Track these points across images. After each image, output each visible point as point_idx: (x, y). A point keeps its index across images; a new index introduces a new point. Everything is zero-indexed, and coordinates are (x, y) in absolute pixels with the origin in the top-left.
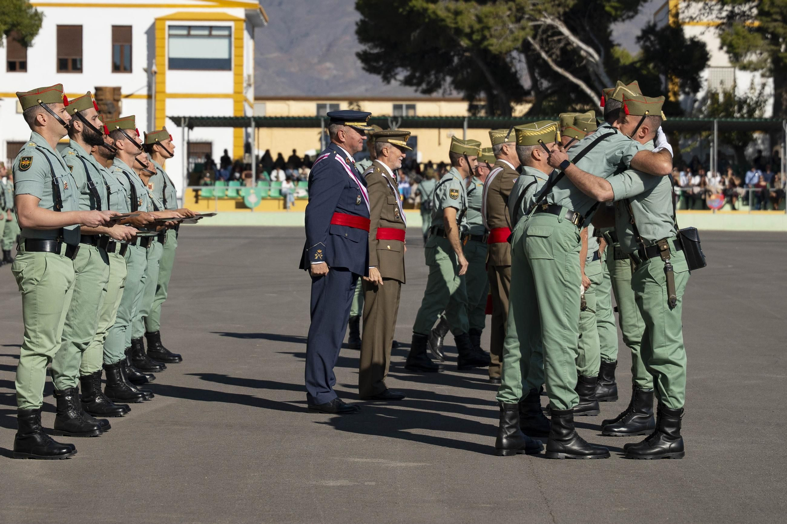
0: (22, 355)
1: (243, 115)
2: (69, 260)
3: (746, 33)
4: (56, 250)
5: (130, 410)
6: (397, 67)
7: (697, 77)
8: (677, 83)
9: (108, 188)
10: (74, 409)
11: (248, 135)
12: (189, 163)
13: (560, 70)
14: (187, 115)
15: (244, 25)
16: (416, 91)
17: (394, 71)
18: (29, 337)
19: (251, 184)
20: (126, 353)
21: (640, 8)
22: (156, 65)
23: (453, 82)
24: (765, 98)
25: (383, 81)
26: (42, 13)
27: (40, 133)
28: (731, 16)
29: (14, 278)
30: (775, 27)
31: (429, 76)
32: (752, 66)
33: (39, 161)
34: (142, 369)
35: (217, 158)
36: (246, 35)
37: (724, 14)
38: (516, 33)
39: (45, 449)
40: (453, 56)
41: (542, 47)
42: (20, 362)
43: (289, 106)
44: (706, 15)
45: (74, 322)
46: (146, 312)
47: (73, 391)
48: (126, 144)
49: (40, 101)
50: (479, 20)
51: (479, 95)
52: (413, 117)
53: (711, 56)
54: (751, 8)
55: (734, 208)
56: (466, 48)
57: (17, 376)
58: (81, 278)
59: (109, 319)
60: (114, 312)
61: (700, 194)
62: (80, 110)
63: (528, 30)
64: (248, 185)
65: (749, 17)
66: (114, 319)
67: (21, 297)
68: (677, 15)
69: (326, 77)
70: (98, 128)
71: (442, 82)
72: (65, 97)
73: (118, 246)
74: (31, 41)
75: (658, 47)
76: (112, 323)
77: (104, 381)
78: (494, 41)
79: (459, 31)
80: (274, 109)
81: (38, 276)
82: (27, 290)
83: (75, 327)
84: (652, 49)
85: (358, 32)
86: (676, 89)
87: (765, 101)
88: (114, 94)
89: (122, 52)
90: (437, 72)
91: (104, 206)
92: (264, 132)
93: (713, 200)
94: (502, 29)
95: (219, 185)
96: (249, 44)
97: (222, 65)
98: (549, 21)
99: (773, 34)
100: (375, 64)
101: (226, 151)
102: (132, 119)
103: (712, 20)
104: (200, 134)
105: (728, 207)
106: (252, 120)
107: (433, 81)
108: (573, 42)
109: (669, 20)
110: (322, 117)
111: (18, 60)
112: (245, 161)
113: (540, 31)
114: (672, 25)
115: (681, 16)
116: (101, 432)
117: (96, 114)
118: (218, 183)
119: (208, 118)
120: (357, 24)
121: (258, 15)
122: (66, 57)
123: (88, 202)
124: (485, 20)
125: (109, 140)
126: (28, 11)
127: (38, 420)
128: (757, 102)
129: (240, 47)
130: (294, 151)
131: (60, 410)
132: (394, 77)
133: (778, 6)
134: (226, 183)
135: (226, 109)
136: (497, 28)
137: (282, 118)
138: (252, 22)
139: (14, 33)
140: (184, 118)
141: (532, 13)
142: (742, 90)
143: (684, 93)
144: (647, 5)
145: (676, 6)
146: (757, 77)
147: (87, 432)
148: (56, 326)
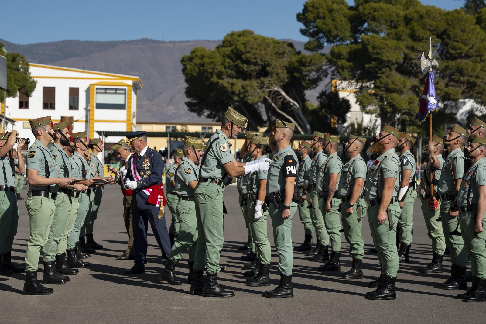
0: (29, 245)
2: (53, 200)
3: (368, 96)
4: (46, 195)
5: (79, 271)
6: (204, 109)
7: (345, 116)
8: (335, 119)
10: (52, 271)
12: (105, 153)
13: (281, 112)
14: (105, 130)
15: (132, 88)
16: (213, 121)
17: (202, 111)
18: (33, 237)
21: (318, 83)
22: (90, 107)
24: (377, 126)
25: (198, 116)
26: (36, 81)
27: (39, 139)
28: (361, 88)
30: (381, 94)
31: (219, 114)
32: (371, 112)
33: (38, 154)
36: (133, 93)
37: (358, 87)
38: (260, 94)
39: (38, 290)
40: (231, 104)
41: (272, 101)
42: (28, 249)
44: (349, 87)
45: (55, 230)
47: (52, 263)
48: (81, 145)
49: (40, 124)
50: (243, 88)
52: (211, 133)
53: (351, 106)
54: (370, 84)
56: (237, 100)
57: (26, 255)
58: (58, 209)
59: (70, 228)
60: (72, 225)
62: (60, 128)
63: (266, 93)
65: (370, 88)
66: (73, 228)
68: (336, 87)
69: (170, 113)
70: (68, 138)
72: (52, 122)
73: (75, 194)
74: (31, 94)
75: (327, 102)
76: (72, 230)
77: (66, 258)
78: (250, 98)
79: (233, 93)
80: (146, 128)
81: (38, 208)
82: (32, 214)
83: (55, 233)
85: (186, 93)
86: (335, 121)
87: (377, 128)
88: (70, 120)
89: (74, 100)
91: (70, 175)
94: (254, 92)
96: (134, 97)
97: (121, 107)
98: (276, 89)
99: (380, 97)
100: (194, 108)
102: (84, 133)
103: (352, 89)
104: (110, 139)
108: (287, 99)
109: (332, 89)
110: (168, 132)
111: (24, 101)
113: (272, 93)
114: (334, 91)
115: (338, 87)
116: (65, 282)
119: (114, 132)
120: (185, 88)
121: (138, 84)
122: (47, 102)
123: (63, 173)
124: (246, 88)
125: (72, 144)
126: (29, 80)
127: (35, 276)
128: (373, 129)
129: (130, 98)
131: (46, 271)
132: (202, 114)
133: (383, 84)
136: (251, 91)
138: (135, 87)
139: (22, 90)
140: (103, 132)
141: (268, 85)
142: (366, 123)
143: (338, 123)
144: (322, 82)
145: (336, 83)
146: (373, 117)
147: (58, 282)
148: (46, 232)
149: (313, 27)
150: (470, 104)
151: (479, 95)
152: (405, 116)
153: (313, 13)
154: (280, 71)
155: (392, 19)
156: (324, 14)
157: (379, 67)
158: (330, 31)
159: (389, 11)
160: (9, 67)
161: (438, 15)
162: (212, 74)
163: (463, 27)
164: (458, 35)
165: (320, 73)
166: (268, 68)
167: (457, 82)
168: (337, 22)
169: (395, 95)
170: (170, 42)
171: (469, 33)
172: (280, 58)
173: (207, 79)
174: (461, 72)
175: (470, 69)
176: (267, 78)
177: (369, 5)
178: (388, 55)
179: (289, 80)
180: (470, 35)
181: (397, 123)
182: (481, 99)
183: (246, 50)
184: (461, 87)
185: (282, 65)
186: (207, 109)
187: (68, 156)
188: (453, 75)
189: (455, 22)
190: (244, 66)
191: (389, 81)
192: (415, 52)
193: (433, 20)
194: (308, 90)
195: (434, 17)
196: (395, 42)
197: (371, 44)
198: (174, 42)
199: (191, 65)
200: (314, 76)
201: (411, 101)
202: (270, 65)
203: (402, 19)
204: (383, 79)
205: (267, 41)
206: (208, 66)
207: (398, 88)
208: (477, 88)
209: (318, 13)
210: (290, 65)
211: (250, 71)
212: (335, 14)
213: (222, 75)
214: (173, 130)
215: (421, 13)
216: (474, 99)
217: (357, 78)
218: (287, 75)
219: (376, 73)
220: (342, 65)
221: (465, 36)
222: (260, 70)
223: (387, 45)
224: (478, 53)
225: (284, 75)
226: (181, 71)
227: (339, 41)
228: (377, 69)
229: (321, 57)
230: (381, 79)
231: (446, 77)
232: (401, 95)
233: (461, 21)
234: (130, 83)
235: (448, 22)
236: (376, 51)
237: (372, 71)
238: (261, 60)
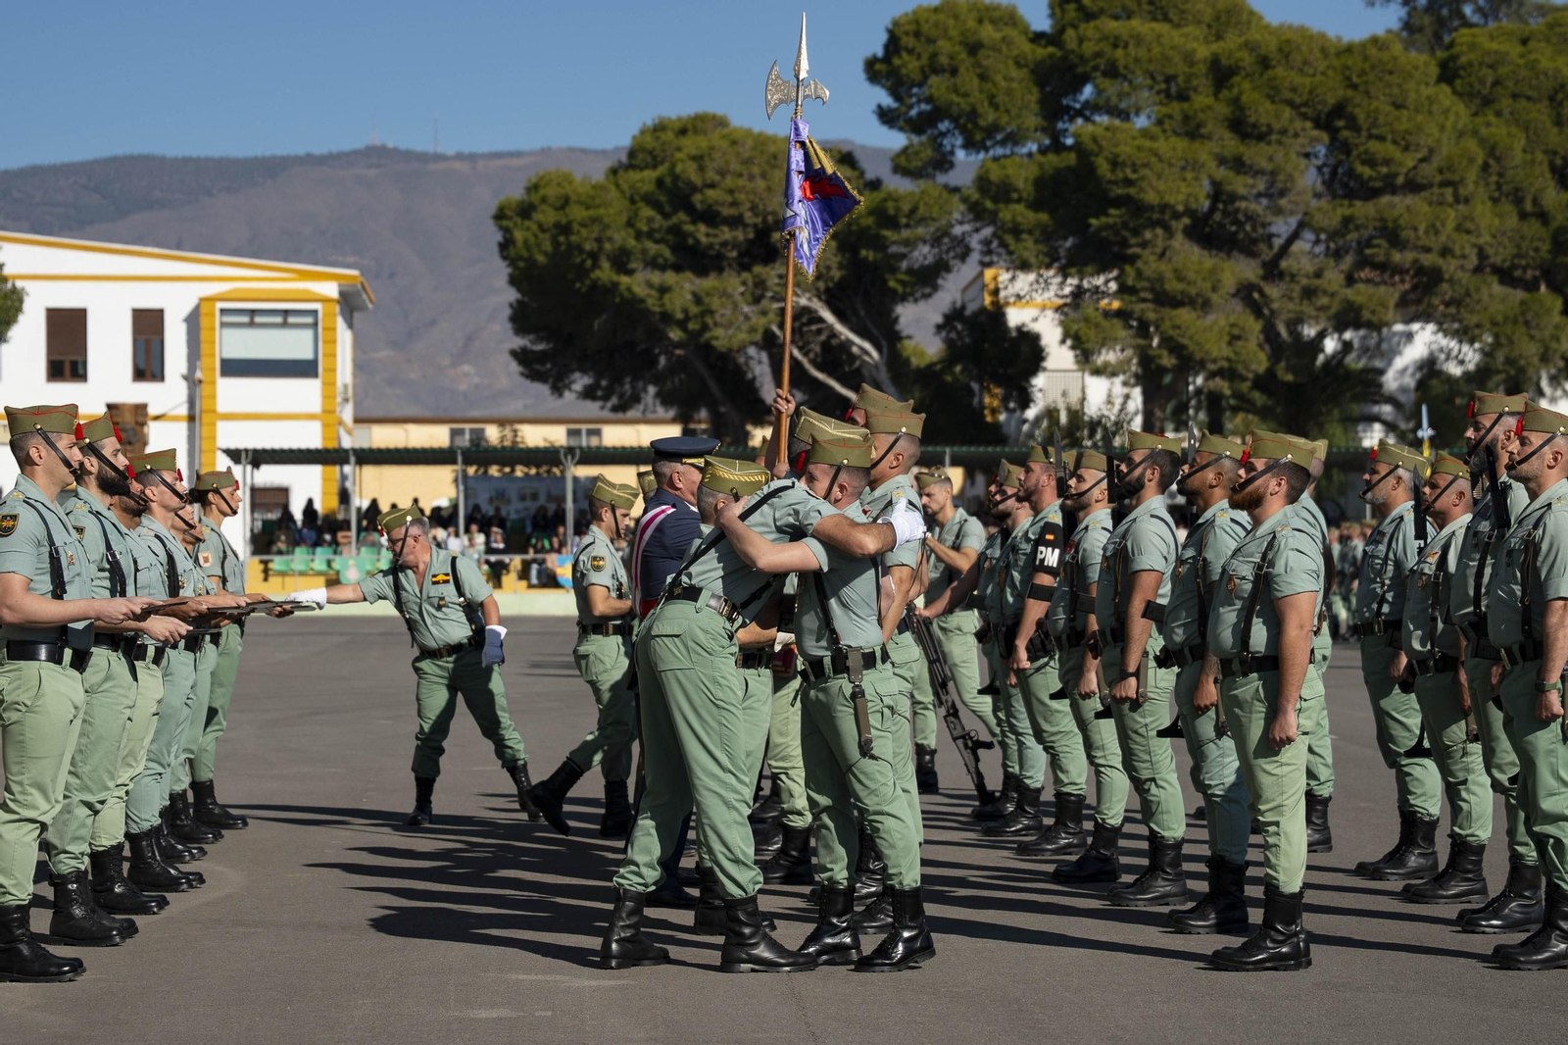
1: (336, 446)
2: (76, 673)
3: (1100, 319)
4: (56, 658)
5: (167, 903)
6: (571, 371)
7: (1027, 386)
8: (997, 395)
9: (135, 562)
10: (81, 904)
11: (344, 478)
12: (253, 520)
13: (821, 377)
14: (251, 445)
15: (337, 308)
16: (602, 408)
17: (567, 377)
18: (11, 793)
19: (350, 552)
20: (161, 814)
21: (940, 282)
22: (201, 370)
23: (658, 395)
24: (1130, 413)
25: (553, 393)
26: (23, 289)
27: (31, 477)
28: (1078, 293)
30: (1143, 311)
31: (622, 385)
32: (1109, 369)
33: (28, 522)
34: (187, 839)
35: (297, 511)
36: (340, 323)
37: (1067, 290)
38: (754, 320)
39: (36, 967)
40: (659, 355)
43: (406, 431)
44: (1040, 292)
45: (84, 769)
46: (192, 752)
47: (79, 876)
48: (161, 492)
49: (39, 426)
50: (698, 299)
51: (698, 413)
52: (598, 448)
53: (1048, 354)
54: (1107, 282)
56: (678, 342)
58: (95, 701)
59: (134, 764)
60: (142, 752)
62: (93, 439)
63: (771, 316)
64: (344, 552)
65: (1105, 294)
66: (143, 763)
68: (996, 292)
69: (463, 387)
70: (122, 468)
71: (643, 395)
72: (79, 423)
73: (151, 651)
74: (6, 334)
75: (967, 340)
76: (140, 769)
78: (719, 332)
79: (666, 317)
80: (384, 436)
81: (29, 698)
82: (9, 719)
83: (85, 778)
84: (959, 343)
85: (513, 319)
86: (996, 403)
87: (1130, 418)
88: (136, 414)
89: (148, 351)
90: (635, 379)
91: (130, 589)
92: (369, 472)
94: (733, 314)
95: (300, 552)
96: (344, 337)
97: (303, 369)
98: (802, 301)
99: (1140, 320)
100: (539, 368)
101: (310, 502)
102: (171, 454)
103: (1049, 299)
104: (270, 475)
106: (351, 453)
107: (629, 393)
108: (841, 333)
109: (984, 300)
110: (458, 447)
112: (341, 516)
114: (989, 307)
115: (1002, 294)
116: (123, 938)
117: (118, 446)
119: (283, 451)
120: (511, 305)
121: (358, 293)
122: (60, 358)
123: (107, 583)
124: (706, 300)
125: (137, 486)
127: (24, 922)
128: (1116, 423)
129: (332, 342)
130: (416, 501)
131: (60, 905)
132: (568, 387)
133: (1148, 279)
135: (311, 438)
136: (723, 312)
137: (397, 451)
138: (349, 303)
140: (246, 451)
141: (777, 289)
142: (1095, 406)
143: (1007, 409)
144: (951, 277)
145: (995, 278)
146: (1117, 385)
147: (101, 939)
148: (56, 776)
149: (919, 101)
150: (1427, 340)
151: (1452, 310)
152: (1218, 380)
153: (919, 57)
155: (1170, 71)
156: (952, 57)
157: (1131, 225)
158: (973, 114)
159: (1160, 44)
161: (1319, 55)
162: (594, 256)
163: (1396, 91)
164: (1381, 120)
165: (944, 248)
166: (776, 236)
167: (1382, 267)
168: (995, 84)
169: (1184, 315)
170: (459, 157)
171: (1417, 110)
173: (582, 272)
174: (1393, 235)
175: (1422, 228)
176: (771, 268)
177: (1096, 28)
178: (1161, 186)
179: (844, 272)
180: (1420, 118)
181: (1193, 402)
182: (1460, 321)
183: (704, 180)
184: (1393, 285)
186: (584, 371)
187: (124, 529)
188: (1369, 245)
189: (1371, 78)
190: (697, 231)
191: (1164, 267)
192: (1245, 173)
193: (1301, 70)
194: (906, 304)
195: (1306, 62)
196: (1181, 144)
197: (1106, 153)
198: (472, 158)
199: (528, 229)
200: (925, 258)
201: (1236, 331)
203: (1202, 68)
204: (1146, 263)
205: (772, 149)
206: (584, 232)
207: (1193, 291)
208: (1445, 286)
209: (934, 56)
211: (717, 247)
212: (987, 59)
213: (629, 261)
214: (471, 441)
215: (1263, 51)
216: (1440, 324)
217: (1064, 261)
218: (839, 258)
219: (1125, 244)
220: (1013, 221)
221: (1404, 120)
222: (751, 242)
223: (1156, 155)
224: (1448, 176)
226: (495, 249)
227: (1003, 143)
228: (1126, 234)
229: (945, 195)
230: (1139, 264)
231: (1347, 252)
232: (1206, 313)
233: (1391, 73)
234: (331, 290)
235: (1349, 78)
236: (1121, 175)
237: (1111, 238)
238: (753, 208)
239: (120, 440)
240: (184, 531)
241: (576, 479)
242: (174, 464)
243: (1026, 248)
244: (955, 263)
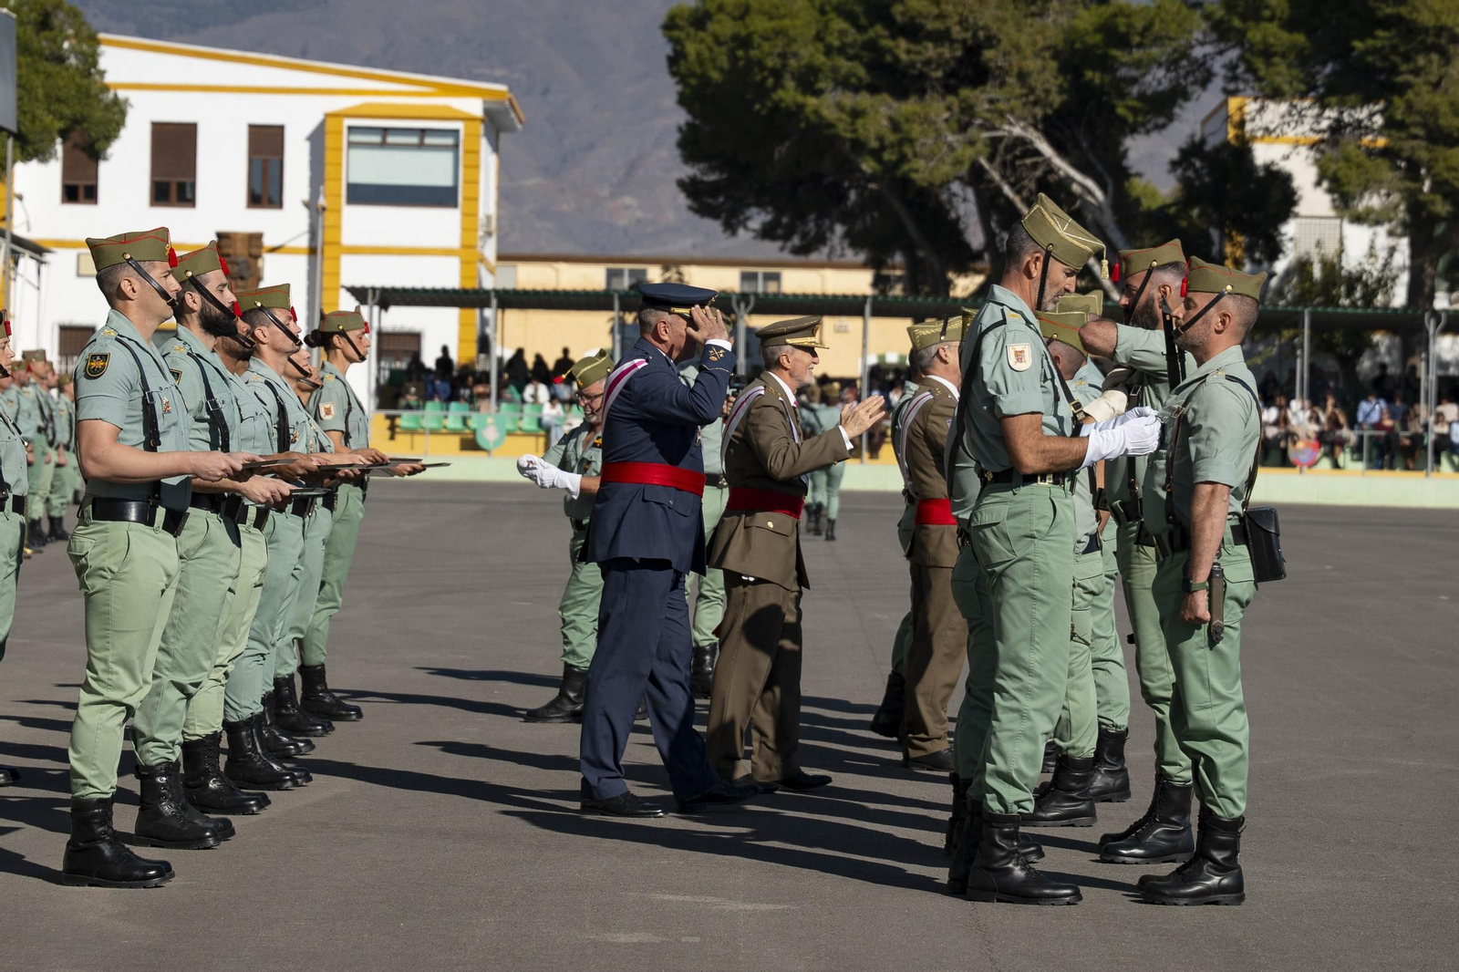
0: (81, 703)
1: (476, 286)
2: (169, 537)
3: (1363, 158)
4: (147, 519)
5: (268, 802)
6: (748, 206)
7: (1275, 234)
8: (1240, 243)
10: (171, 800)
11: (484, 322)
12: (379, 369)
14: (378, 284)
15: (481, 128)
16: (782, 249)
17: (743, 213)
18: (96, 672)
19: (489, 408)
20: (264, 701)
21: (1177, 110)
22: (325, 196)
23: (847, 235)
24: (1394, 272)
25: (725, 231)
26: (126, 101)
27: (124, 312)
28: (1337, 128)
29: (71, 566)
30: (1413, 148)
31: (805, 223)
32: (1373, 216)
33: (120, 363)
34: (293, 730)
35: (430, 359)
36: (484, 145)
37: (1325, 124)
39: (119, 870)
40: (848, 189)
41: (1004, 177)
42: (78, 716)
43: (557, 271)
44: (1293, 125)
45: (176, 646)
46: (301, 631)
47: (170, 768)
48: (273, 334)
49: (128, 256)
50: (895, 126)
51: (892, 257)
52: (776, 295)
53: (1300, 197)
54: (1371, 115)
55: (1336, 466)
56: (871, 175)
57: (72, 740)
58: (190, 569)
59: (233, 642)
60: (243, 629)
61: (1276, 439)
62: (197, 273)
63: (980, 146)
64: (482, 409)
65: (1369, 130)
66: (245, 642)
67: (82, 600)
68: (1241, 124)
69: (623, 222)
70: (227, 305)
71: (828, 235)
72: (172, 251)
74: (105, 149)
75: (1207, 179)
76: (241, 649)
77: (224, 751)
79: (858, 146)
80: (531, 277)
81: (115, 564)
82: (93, 587)
83: (177, 655)
84: (1197, 183)
85: (682, 145)
86: (1239, 253)
87: (1394, 279)
88: (250, 246)
89: (265, 171)
90: (820, 217)
91: (233, 444)
92: (513, 316)
93: (1300, 450)
94: (935, 143)
95: (433, 408)
96: (489, 162)
97: (441, 197)
98: (1017, 131)
99: (1409, 160)
100: (710, 201)
101: (445, 350)
102: (285, 289)
103: (1303, 133)
104: (399, 318)
105: (1325, 463)
106: (493, 294)
107: (812, 234)
108: (1059, 169)
109: (1227, 133)
110: (616, 291)
111: (81, 183)
112: (479, 368)
113: (1001, 147)
114: (1233, 142)
115: (1249, 127)
116: (218, 840)
117: (224, 280)
118: (429, 405)
119: (414, 291)
120: (680, 129)
121: (506, 112)
122: (166, 179)
123: (207, 436)
124: (906, 127)
125: (242, 326)
126: (101, 96)
127: (106, 818)
128: (1379, 280)
129: (474, 166)
130: (566, 351)
131: (146, 801)
132: (743, 223)
133: (1420, 113)
134: (444, 406)
135: (447, 276)
136: (925, 141)
137: (546, 293)
138: (495, 123)
139: (75, 136)
140: (373, 290)
141: (988, 115)
142: (1354, 258)
144: (1189, 105)
145: (1241, 108)
146: (1381, 236)
147: (190, 840)
148: (144, 653)
154: (1032, 65)
160: (24, 49)
162: (777, 74)
165: (1182, 72)
166: (988, 54)
172: (1033, 15)
176: (982, 92)
179: (1065, 97)
185: (1041, 43)
187: (228, 374)
190: (897, 47)
191: (1441, 101)
194: (1137, 137)
199: (702, 41)
200: (1160, 83)
202: (994, 42)
204: (1417, 94)
206: (766, 46)
210: (1070, 42)
211: (919, 66)
213: (817, 80)
214: (631, 285)
217: (1321, 90)
218: (1060, 80)
219: (1394, 70)
220: (1264, 42)
222: (959, 61)
225: (1047, 78)
226: (664, 64)
228: (1396, 59)
229: (1188, 10)
230: (1410, 94)
237: (1379, 64)
238: (962, 22)
239: (226, 273)
240: (298, 379)
241: (749, 330)
242: (288, 301)
243: (1279, 74)
244: (1195, 90)
